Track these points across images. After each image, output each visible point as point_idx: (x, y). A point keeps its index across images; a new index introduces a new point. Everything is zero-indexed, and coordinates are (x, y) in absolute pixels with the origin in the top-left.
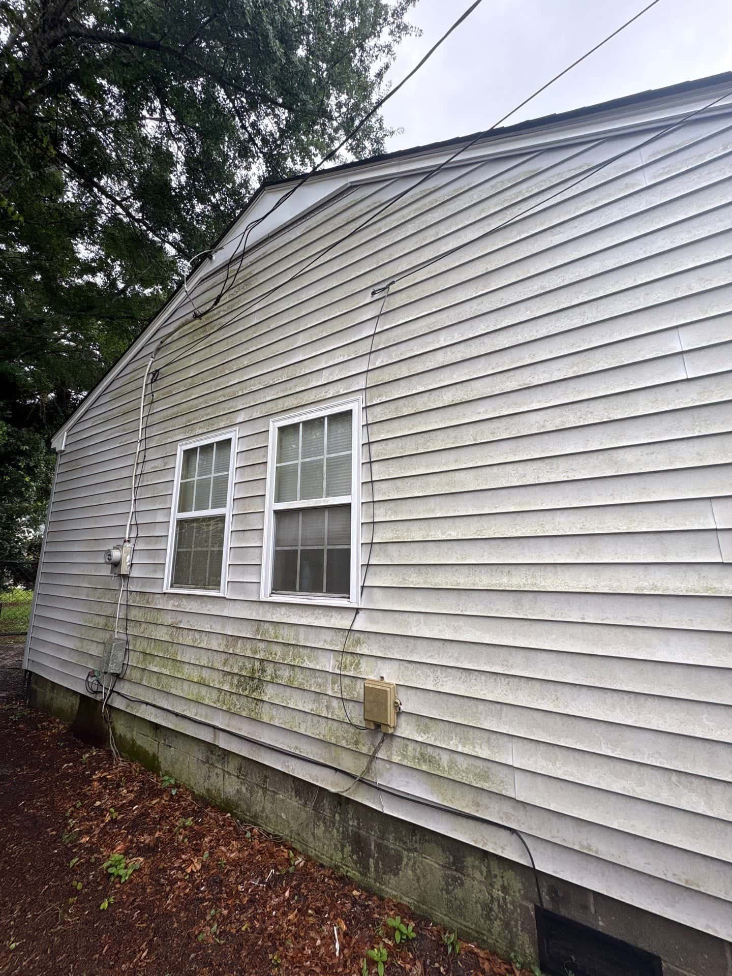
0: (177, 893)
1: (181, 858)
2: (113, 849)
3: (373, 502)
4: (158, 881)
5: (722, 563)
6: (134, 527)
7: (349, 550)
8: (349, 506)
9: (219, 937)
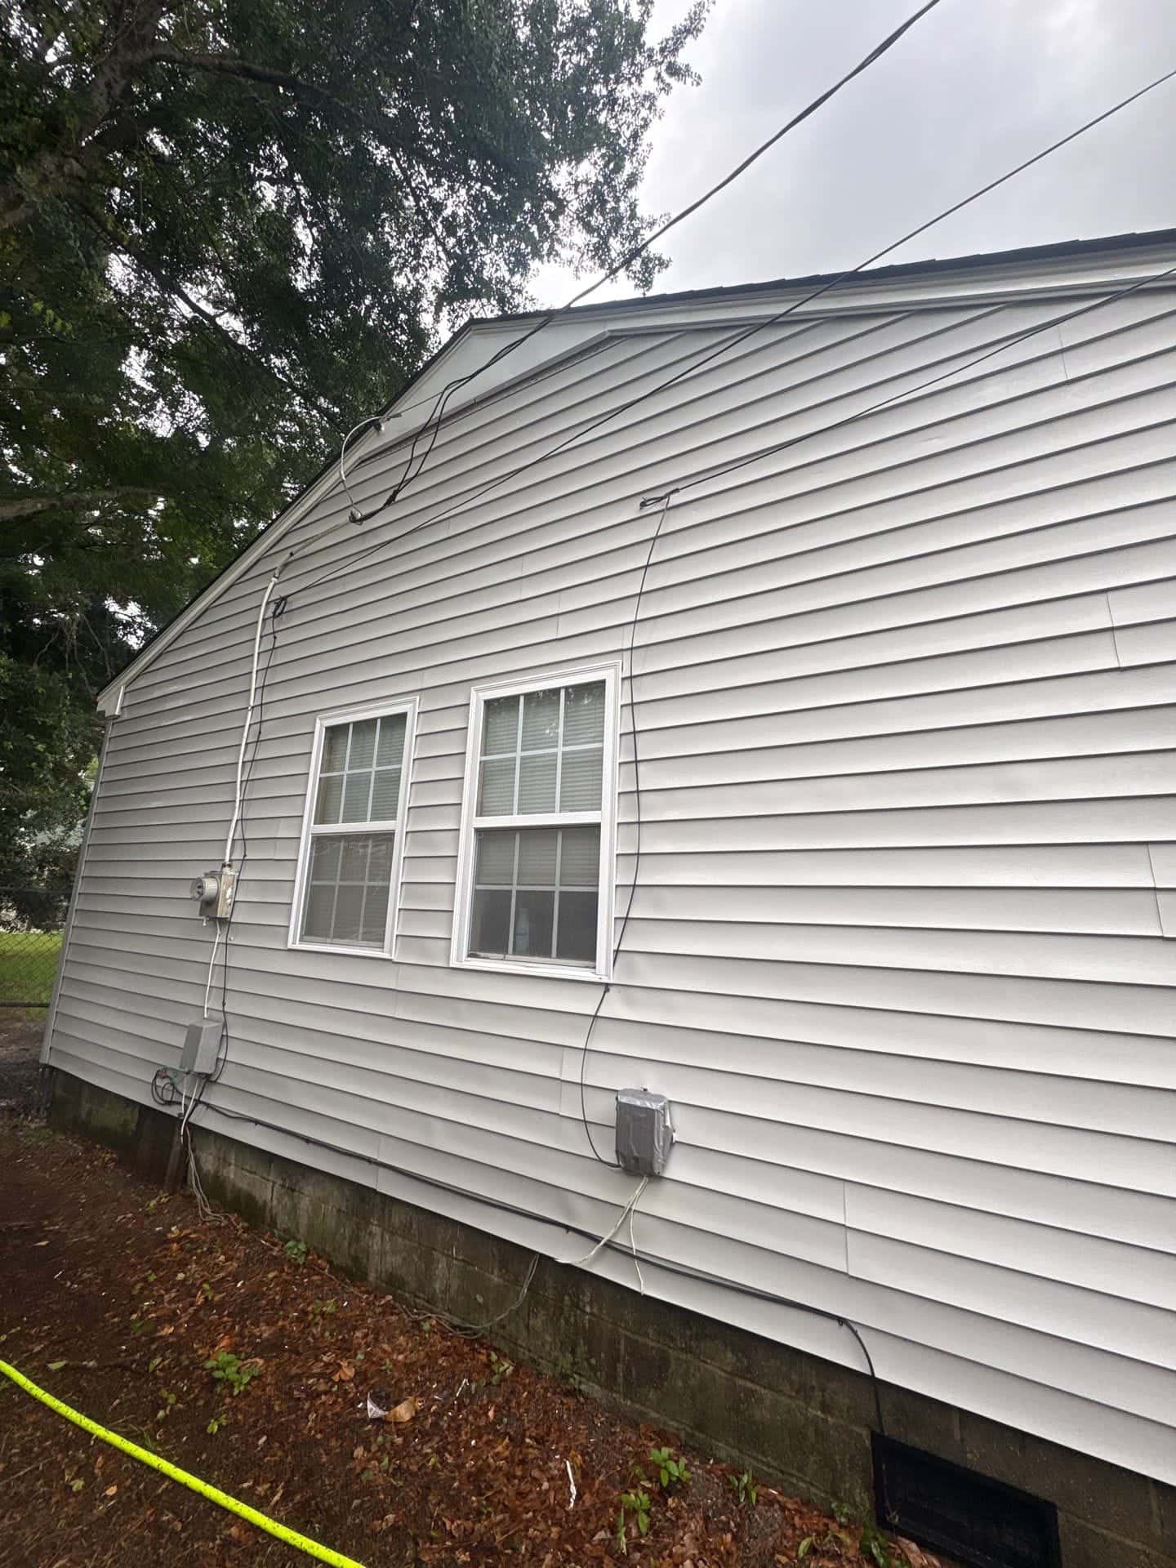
0: (320, 1412)
1: (322, 1361)
2: (213, 1346)
3: (639, 823)
4: (289, 1393)
5: (1162, 938)
6: (239, 844)
7: (595, 895)
8: (596, 827)
9: (393, 1475)
